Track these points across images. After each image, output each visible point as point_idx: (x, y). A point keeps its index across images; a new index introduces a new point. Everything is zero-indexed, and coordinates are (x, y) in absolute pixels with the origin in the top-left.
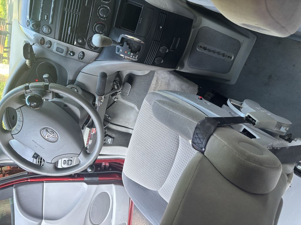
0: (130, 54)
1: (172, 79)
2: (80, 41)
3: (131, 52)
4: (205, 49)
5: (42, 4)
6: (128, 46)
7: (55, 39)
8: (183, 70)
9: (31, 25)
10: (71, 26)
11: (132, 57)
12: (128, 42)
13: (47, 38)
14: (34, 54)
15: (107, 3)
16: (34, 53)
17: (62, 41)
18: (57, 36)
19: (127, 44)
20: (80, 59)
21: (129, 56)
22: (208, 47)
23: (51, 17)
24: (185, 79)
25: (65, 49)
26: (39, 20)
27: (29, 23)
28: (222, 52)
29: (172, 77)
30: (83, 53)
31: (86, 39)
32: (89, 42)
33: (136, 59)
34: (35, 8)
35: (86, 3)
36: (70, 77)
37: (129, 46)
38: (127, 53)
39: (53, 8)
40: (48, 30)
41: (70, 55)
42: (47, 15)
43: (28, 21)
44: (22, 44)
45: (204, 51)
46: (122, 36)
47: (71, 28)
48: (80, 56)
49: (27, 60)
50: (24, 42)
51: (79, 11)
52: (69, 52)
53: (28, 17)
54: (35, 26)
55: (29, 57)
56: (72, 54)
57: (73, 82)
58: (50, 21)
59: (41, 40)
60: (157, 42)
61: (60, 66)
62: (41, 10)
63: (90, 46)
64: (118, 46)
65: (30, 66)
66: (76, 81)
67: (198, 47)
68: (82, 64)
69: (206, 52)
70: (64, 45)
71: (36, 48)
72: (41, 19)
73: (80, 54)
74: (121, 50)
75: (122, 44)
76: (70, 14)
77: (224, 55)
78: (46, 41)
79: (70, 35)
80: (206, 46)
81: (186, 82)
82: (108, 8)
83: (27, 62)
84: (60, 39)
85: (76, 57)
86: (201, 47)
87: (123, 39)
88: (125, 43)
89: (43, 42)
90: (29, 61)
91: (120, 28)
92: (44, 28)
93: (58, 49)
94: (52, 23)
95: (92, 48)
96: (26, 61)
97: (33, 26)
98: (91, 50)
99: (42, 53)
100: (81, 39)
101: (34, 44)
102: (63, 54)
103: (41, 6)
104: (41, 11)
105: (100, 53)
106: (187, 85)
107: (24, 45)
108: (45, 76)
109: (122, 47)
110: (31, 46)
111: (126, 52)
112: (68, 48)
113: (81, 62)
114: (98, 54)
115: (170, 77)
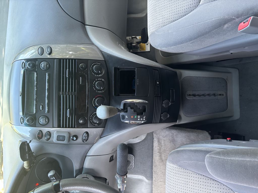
0: (137, 117)
1: (175, 134)
2: (81, 122)
3: (138, 115)
4: (194, 95)
5: (35, 96)
6: (132, 110)
7: (54, 127)
8: (182, 122)
9: (26, 121)
10: (69, 108)
11: (140, 120)
12: (131, 107)
13: (45, 130)
14: (32, 153)
15: (101, 75)
16: (32, 151)
17: (62, 128)
18: (56, 123)
19: (131, 108)
20: (85, 141)
21: (137, 119)
22: (197, 93)
23: (46, 106)
24: (189, 129)
25: (66, 135)
26: (34, 113)
27: (23, 119)
28: (212, 93)
29: (174, 132)
30: (87, 133)
31: (87, 117)
32: (91, 119)
33: (144, 120)
34: (27, 102)
35: (81, 81)
36: (76, 166)
37: (134, 110)
38: (134, 117)
39: (47, 96)
40: (46, 120)
41: (73, 140)
42: (42, 105)
43: (22, 117)
44: (18, 145)
45: (194, 98)
46: (123, 102)
47: (70, 111)
48: (84, 138)
49: (24, 162)
50: (20, 142)
51: (75, 91)
52: (71, 138)
53: (21, 114)
54: (30, 120)
55: (27, 158)
56: (75, 139)
57: (80, 171)
58: (47, 110)
59: (39, 134)
60: (158, 97)
61: (63, 158)
62: (35, 101)
63: (92, 123)
64: (122, 114)
65: (29, 168)
66: (84, 169)
67: (188, 96)
68: (87, 147)
69: (197, 98)
70: (64, 131)
71: (33, 145)
72: (36, 111)
73: (84, 136)
74: (127, 117)
75: (126, 110)
76: (66, 97)
77: (215, 95)
78: (44, 132)
79: (69, 118)
80: (194, 93)
81: (192, 132)
82: (103, 80)
83: (26, 164)
84: (59, 126)
85: (80, 140)
86: (190, 95)
87: (125, 104)
88: (129, 108)
89: (41, 135)
90: (28, 163)
91: (119, 95)
92: (40, 119)
93: (59, 138)
94: (48, 111)
95: (96, 125)
96: (24, 164)
97: (28, 121)
98: (94, 127)
99: (40, 148)
100: (82, 119)
101: (30, 142)
102: (65, 142)
103: (35, 98)
104: (35, 103)
105: (105, 127)
106: (195, 134)
107: (20, 145)
108: (50, 174)
109: (126, 113)
110: (28, 144)
111: (132, 117)
112: (69, 133)
113: (86, 144)
114: (103, 128)
115: (172, 133)
